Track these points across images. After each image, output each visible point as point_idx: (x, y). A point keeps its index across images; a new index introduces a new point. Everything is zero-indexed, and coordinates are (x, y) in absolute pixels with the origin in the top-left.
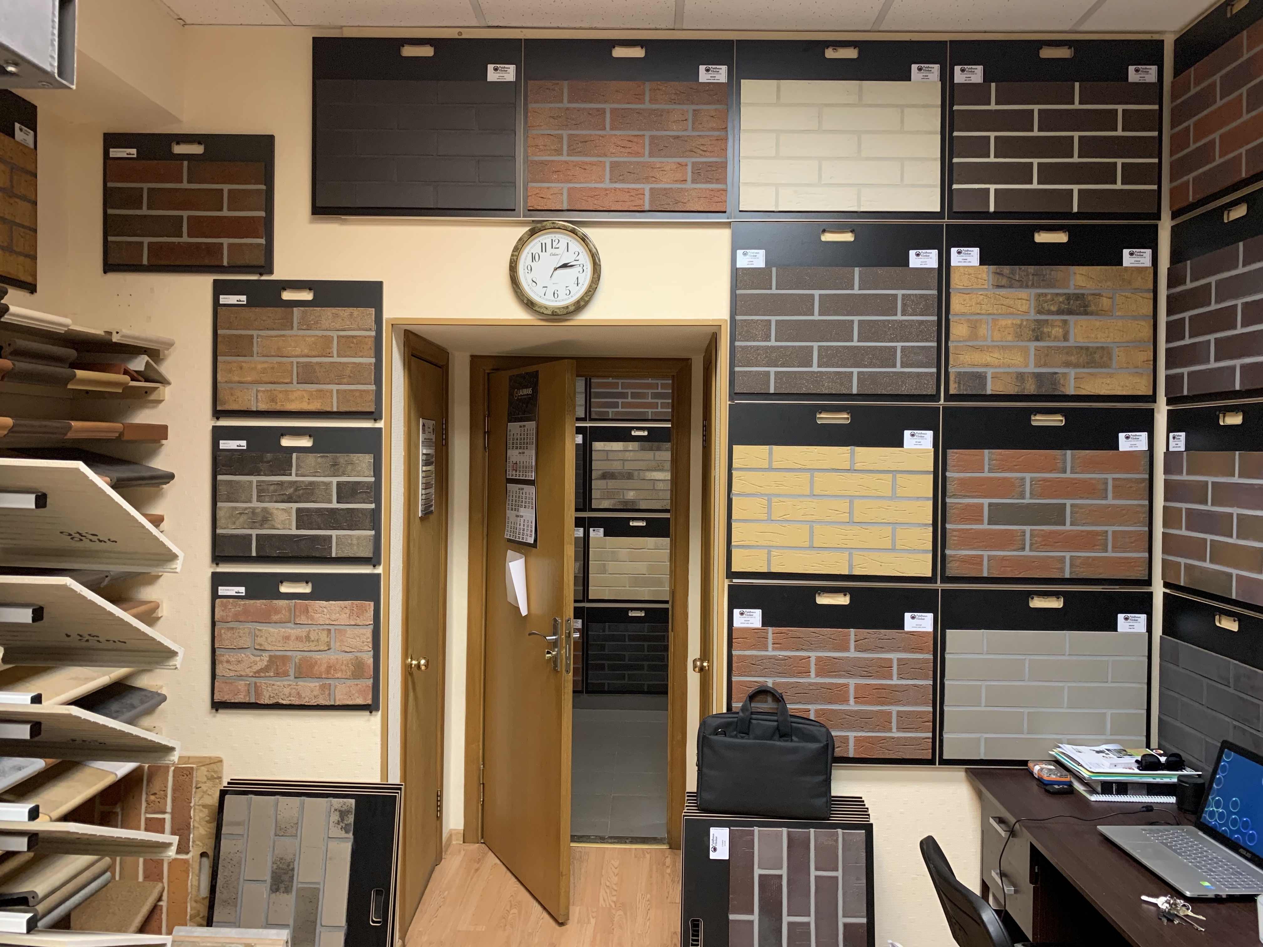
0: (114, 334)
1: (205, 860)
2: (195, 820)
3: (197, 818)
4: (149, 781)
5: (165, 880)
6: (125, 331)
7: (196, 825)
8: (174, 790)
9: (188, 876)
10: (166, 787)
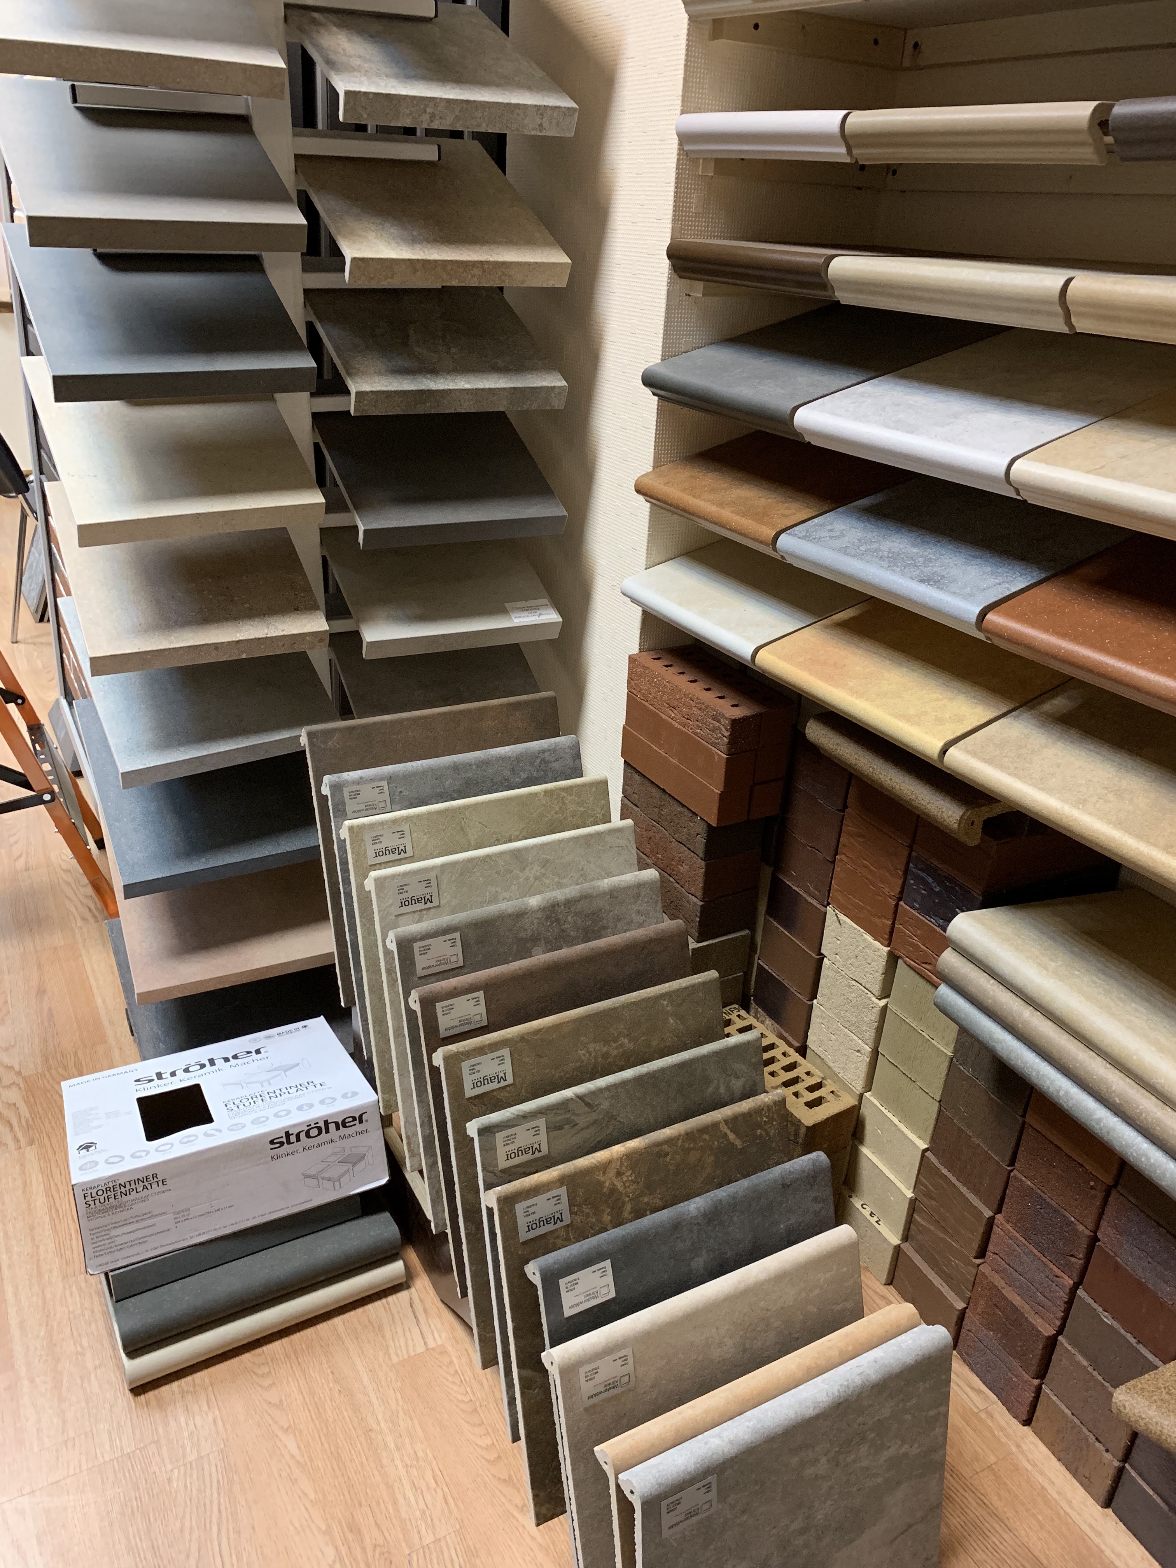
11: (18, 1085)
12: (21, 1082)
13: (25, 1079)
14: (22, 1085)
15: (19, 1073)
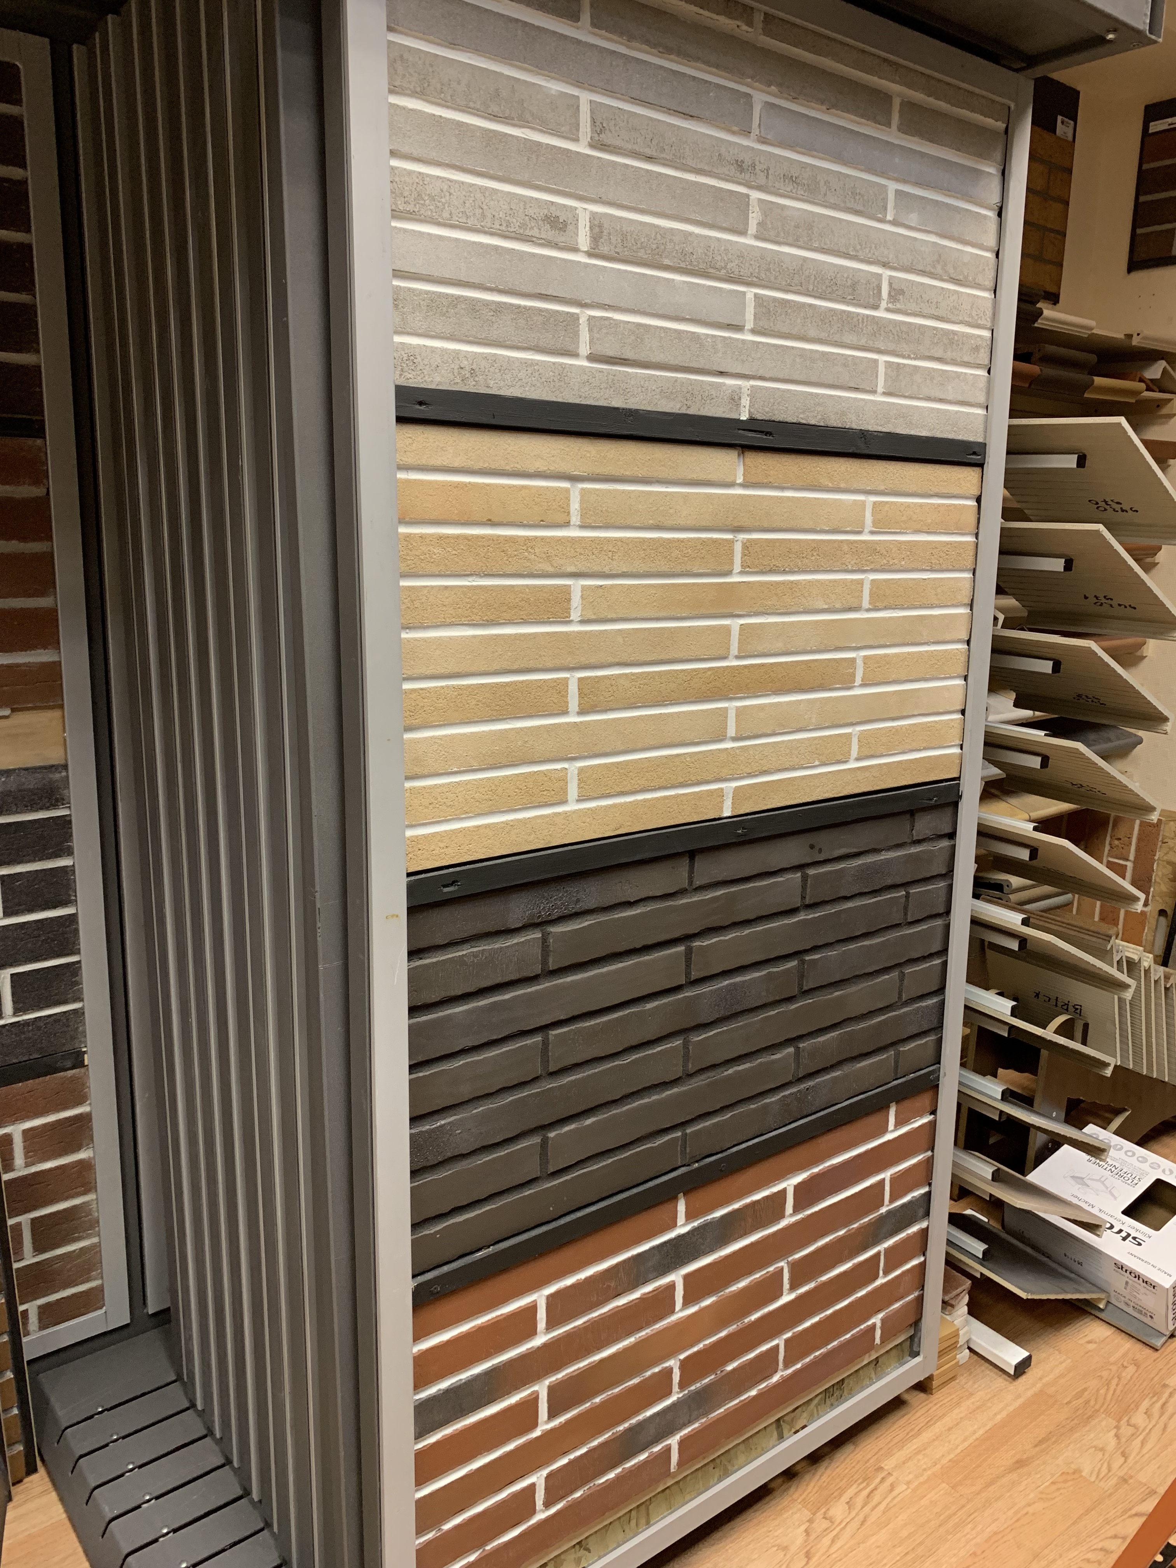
0: (1135, 335)
1: (1163, 920)
2: (1157, 875)
3: (1160, 873)
4: (1114, 826)
5: (1120, 926)
6: (1147, 332)
7: (1158, 880)
8: (1139, 840)
9: (1144, 929)
10: (1132, 834)
11: (1128, 1421)
12: (1124, 1422)
13: (1119, 1421)
14: (1126, 1419)
15: (1117, 1427)
